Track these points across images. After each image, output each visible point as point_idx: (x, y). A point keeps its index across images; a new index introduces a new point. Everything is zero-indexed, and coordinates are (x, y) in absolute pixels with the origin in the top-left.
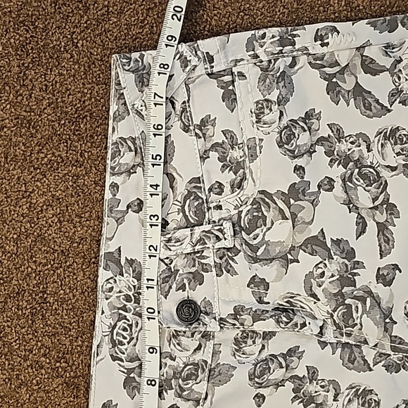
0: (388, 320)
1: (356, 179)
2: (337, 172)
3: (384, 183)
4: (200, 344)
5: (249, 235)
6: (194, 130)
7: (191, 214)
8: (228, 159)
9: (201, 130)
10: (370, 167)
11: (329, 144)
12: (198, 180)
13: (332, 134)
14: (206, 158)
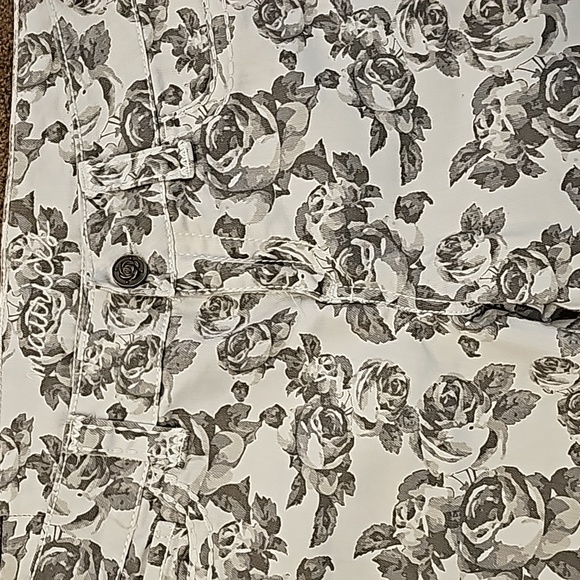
0: (413, 266)
1: (370, 74)
2: (342, 63)
3: (409, 79)
4: (150, 316)
5: (217, 159)
6: (137, 12)
7: (134, 134)
8: (186, 50)
9: (147, 13)
10: (390, 56)
11: (331, 24)
12: (143, 84)
13: (335, 11)
14: (156, 53)
